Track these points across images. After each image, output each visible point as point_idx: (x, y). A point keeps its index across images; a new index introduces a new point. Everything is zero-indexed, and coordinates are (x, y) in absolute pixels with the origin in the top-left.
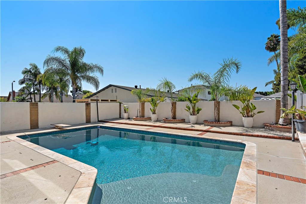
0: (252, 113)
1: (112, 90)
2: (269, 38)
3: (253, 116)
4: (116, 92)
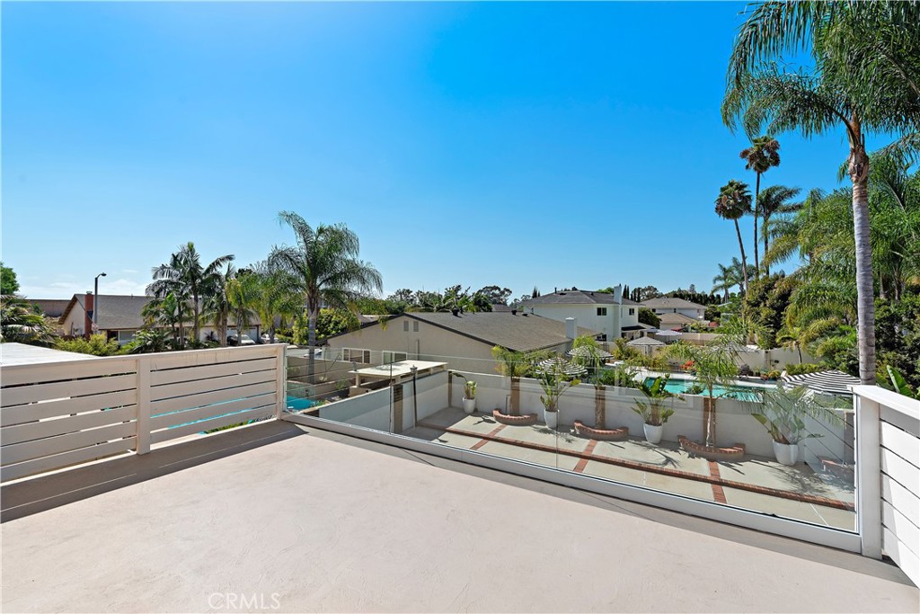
0: (796, 435)
1: (406, 323)
2: (723, 189)
3: (798, 441)
4: (416, 329)
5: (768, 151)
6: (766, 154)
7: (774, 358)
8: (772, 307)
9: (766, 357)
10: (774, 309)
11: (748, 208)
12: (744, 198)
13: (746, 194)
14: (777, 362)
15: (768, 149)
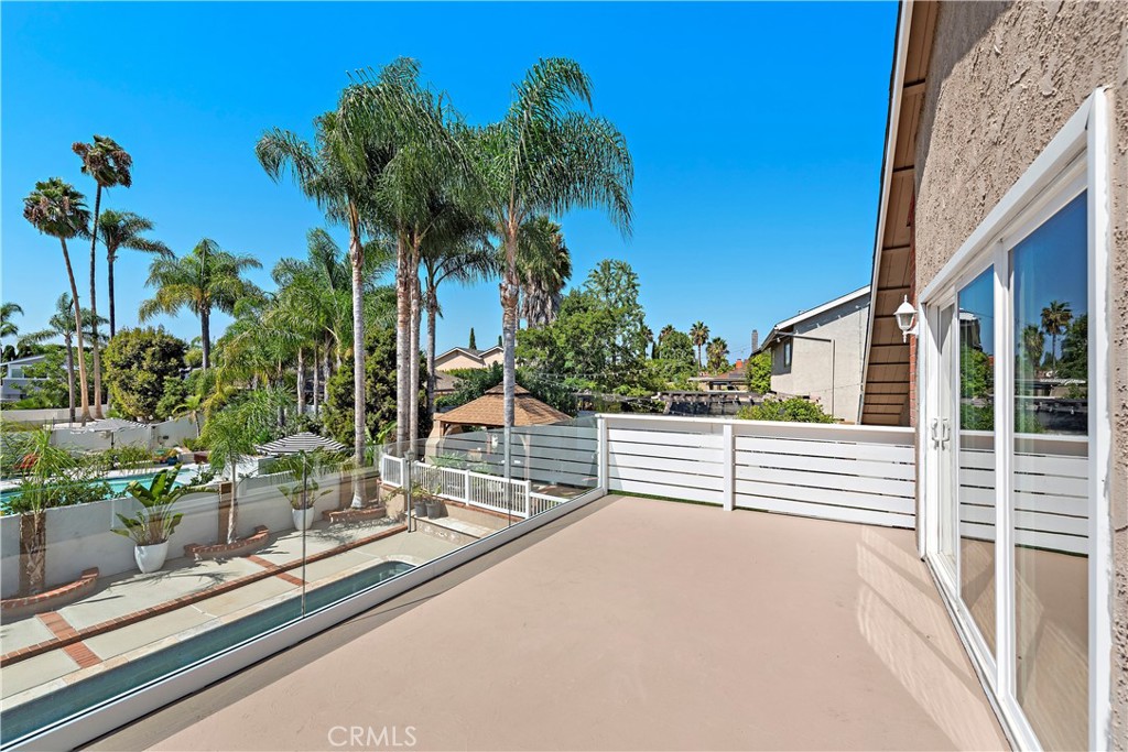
5: (117, 162)
6: (111, 163)
7: (163, 433)
8: (151, 369)
9: (153, 433)
10: (155, 372)
11: (85, 229)
12: (78, 212)
13: (80, 208)
14: (166, 438)
15: (116, 159)
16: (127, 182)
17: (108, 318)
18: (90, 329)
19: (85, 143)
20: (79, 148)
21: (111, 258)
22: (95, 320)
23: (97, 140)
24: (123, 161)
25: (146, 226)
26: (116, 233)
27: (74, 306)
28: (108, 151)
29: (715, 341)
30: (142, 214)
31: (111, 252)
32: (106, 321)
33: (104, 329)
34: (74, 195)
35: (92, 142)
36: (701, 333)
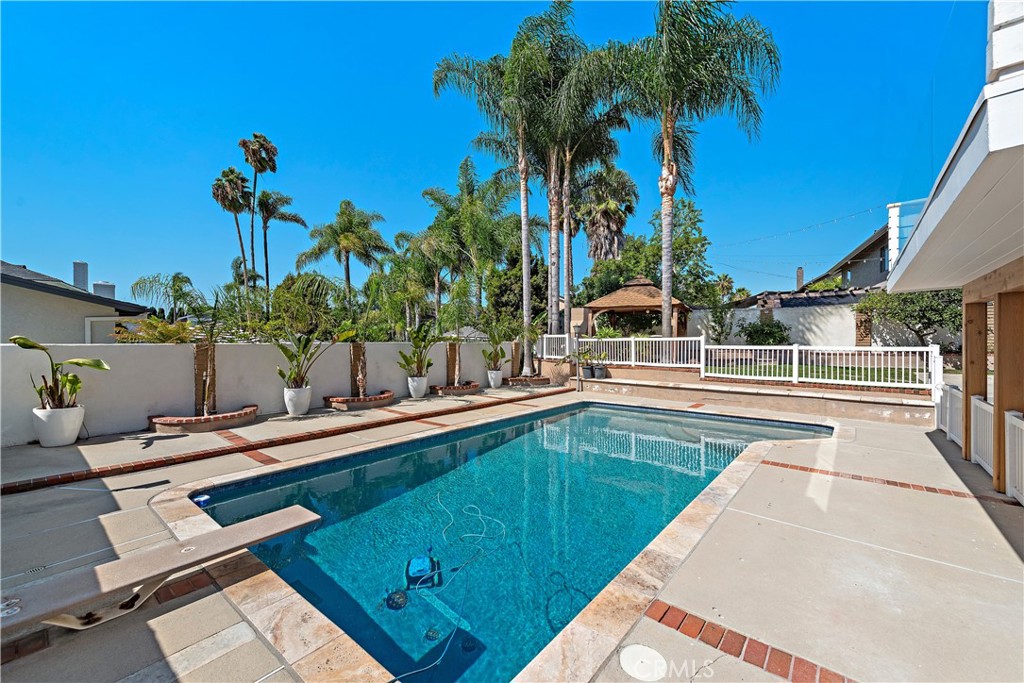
11: (248, 205)
12: (244, 192)
13: (245, 189)
15: (267, 150)
16: (273, 169)
17: (264, 276)
18: (252, 284)
19: (247, 139)
20: (244, 144)
21: (265, 228)
22: (254, 277)
23: (256, 136)
24: (271, 152)
25: (286, 201)
26: (268, 208)
27: (242, 265)
28: (262, 146)
29: (739, 291)
30: (285, 194)
31: (265, 222)
32: (262, 278)
33: (261, 283)
34: (244, 180)
35: (252, 139)
36: (726, 284)
